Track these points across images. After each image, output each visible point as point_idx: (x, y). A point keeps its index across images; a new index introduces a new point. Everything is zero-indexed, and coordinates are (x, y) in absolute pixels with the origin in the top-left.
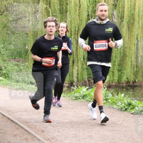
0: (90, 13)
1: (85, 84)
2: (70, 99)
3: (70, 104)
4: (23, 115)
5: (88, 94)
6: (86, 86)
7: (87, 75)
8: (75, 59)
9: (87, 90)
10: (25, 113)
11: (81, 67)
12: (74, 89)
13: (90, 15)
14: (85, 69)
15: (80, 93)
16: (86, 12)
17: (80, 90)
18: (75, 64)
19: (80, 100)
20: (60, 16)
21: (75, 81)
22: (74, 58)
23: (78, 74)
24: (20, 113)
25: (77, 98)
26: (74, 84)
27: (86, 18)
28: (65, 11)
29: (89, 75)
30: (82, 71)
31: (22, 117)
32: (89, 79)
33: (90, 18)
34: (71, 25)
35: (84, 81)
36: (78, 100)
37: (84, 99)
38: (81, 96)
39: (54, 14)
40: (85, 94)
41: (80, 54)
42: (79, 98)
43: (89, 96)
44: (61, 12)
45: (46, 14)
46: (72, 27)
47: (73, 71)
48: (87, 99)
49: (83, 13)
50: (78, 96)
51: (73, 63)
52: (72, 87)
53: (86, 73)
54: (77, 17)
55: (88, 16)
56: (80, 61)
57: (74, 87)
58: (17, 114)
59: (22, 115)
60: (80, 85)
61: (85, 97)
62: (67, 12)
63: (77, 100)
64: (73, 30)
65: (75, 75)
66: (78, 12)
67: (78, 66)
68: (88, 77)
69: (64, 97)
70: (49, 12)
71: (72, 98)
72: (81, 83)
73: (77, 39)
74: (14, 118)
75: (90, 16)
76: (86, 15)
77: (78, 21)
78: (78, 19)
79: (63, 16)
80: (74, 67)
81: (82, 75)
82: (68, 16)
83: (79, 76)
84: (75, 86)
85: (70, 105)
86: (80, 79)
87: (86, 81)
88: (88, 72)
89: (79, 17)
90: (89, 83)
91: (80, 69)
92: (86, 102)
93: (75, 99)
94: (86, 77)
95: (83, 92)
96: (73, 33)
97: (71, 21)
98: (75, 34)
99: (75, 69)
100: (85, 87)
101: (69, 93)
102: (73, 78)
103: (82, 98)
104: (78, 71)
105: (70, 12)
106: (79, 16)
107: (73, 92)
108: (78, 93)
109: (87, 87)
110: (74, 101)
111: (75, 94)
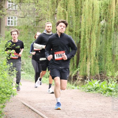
0: (102, 15)
1: (97, 77)
2: (83, 91)
3: (84, 95)
4: (43, 105)
5: (100, 87)
6: (98, 79)
7: (99, 70)
8: (88, 56)
9: (99, 83)
10: (44, 104)
11: (93, 63)
12: (87, 82)
13: (102, 16)
14: (97, 64)
15: (93, 86)
16: (98, 14)
17: (93, 83)
18: (88, 60)
19: (93, 92)
20: (75, 18)
21: (88, 75)
22: (87, 54)
23: (91, 69)
24: (39, 104)
25: (90, 90)
26: (88, 77)
27: (98, 20)
28: (80, 13)
29: (100, 70)
30: (94, 67)
31: (41, 107)
32: (101, 73)
33: (102, 19)
34: (85, 25)
35: (97, 75)
36: (91, 92)
37: (96, 91)
38: (94, 89)
39: (70, 16)
40: (97, 86)
41: (92, 51)
42: (92, 90)
43: (101, 88)
44: (76, 14)
45: (63, 16)
46: (86, 27)
47: (86, 66)
48: (99, 91)
49: (96, 15)
50: (90, 88)
51: (87, 59)
52: (86, 81)
53: (98, 68)
54: (90, 19)
55: (100, 17)
56: (92, 58)
57: (87, 80)
58: (37, 104)
59: (41, 105)
60: (92, 79)
61: (97, 90)
62: (81, 14)
63: (89, 92)
64: (87, 30)
65: (88, 70)
66: (91, 14)
67: (91, 62)
68: (100, 71)
69: (78, 89)
70: (66, 14)
71: (85, 90)
72: (94, 76)
73: (90, 38)
74: (34, 108)
75: (102, 18)
76: (99, 16)
77: (91, 22)
78: (92, 20)
79: (78, 18)
80: (87, 62)
81: (94, 70)
82: (82, 17)
83: (92, 71)
84: (89, 80)
85: (84, 97)
86: (93, 73)
87: (98, 75)
88: (100, 67)
89: (92, 19)
90: (101, 77)
91: (93, 65)
92: (98, 94)
93: (88, 91)
94: (98, 72)
95: (95, 85)
96: (86, 33)
97: (85, 22)
98: (88, 33)
99: (88, 64)
100: (97, 81)
101: (83, 86)
102: (86, 73)
103: (95, 90)
104: (90, 66)
105: (84, 14)
106: (92, 17)
107: (86, 85)
108: (91, 86)
109: (99, 81)
110: (87, 92)
111: (88, 87)
